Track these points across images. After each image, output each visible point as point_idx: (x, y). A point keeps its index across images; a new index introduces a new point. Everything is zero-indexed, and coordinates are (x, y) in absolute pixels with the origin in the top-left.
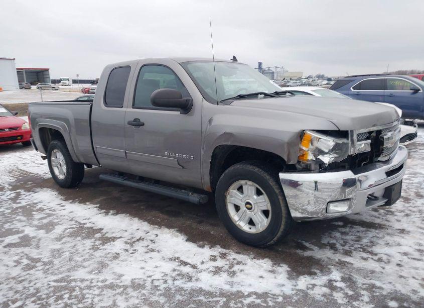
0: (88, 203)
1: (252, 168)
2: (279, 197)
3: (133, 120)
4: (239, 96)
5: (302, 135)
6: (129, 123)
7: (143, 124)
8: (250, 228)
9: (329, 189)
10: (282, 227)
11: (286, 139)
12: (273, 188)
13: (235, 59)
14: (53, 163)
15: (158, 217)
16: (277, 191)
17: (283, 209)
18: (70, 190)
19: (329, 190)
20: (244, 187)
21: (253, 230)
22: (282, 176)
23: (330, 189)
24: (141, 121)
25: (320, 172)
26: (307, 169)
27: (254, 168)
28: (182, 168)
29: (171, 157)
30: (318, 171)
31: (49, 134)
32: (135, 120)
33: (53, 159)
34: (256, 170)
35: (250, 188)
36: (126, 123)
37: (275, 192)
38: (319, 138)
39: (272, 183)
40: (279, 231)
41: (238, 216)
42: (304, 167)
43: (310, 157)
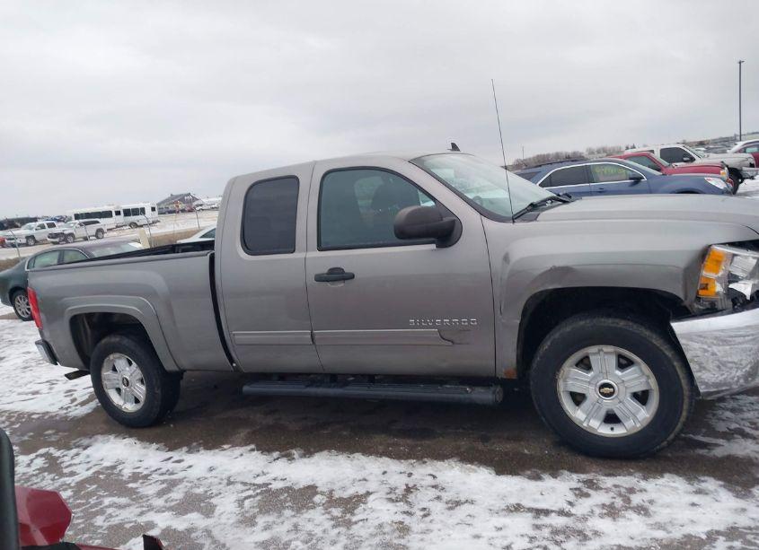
0: (225, 447)
1: (613, 323)
2: (675, 364)
3: (326, 271)
4: (532, 205)
5: (705, 253)
6: (319, 278)
7: (352, 277)
8: (612, 429)
9: (744, 336)
10: (684, 414)
11: (682, 263)
12: (661, 350)
13: (454, 147)
14: (105, 383)
15: (399, 445)
16: (669, 354)
17: (684, 382)
18: (158, 431)
19: (747, 338)
20: (592, 358)
21: (619, 431)
22: (679, 327)
23: (748, 336)
24: (346, 270)
25: (735, 311)
26: (712, 310)
27: (617, 320)
28: (450, 343)
29: (424, 327)
30: (731, 309)
31: (87, 326)
32: (332, 271)
33: (106, 373)
34: (622, 324)
35: (606, 357)
36: (311, 279)
37: (666, 356)
38: (734, 255)
39: (657, 341)
40: (678, 421)
41: (584, 412)
42: (709, 307)
43: (719, 288)
